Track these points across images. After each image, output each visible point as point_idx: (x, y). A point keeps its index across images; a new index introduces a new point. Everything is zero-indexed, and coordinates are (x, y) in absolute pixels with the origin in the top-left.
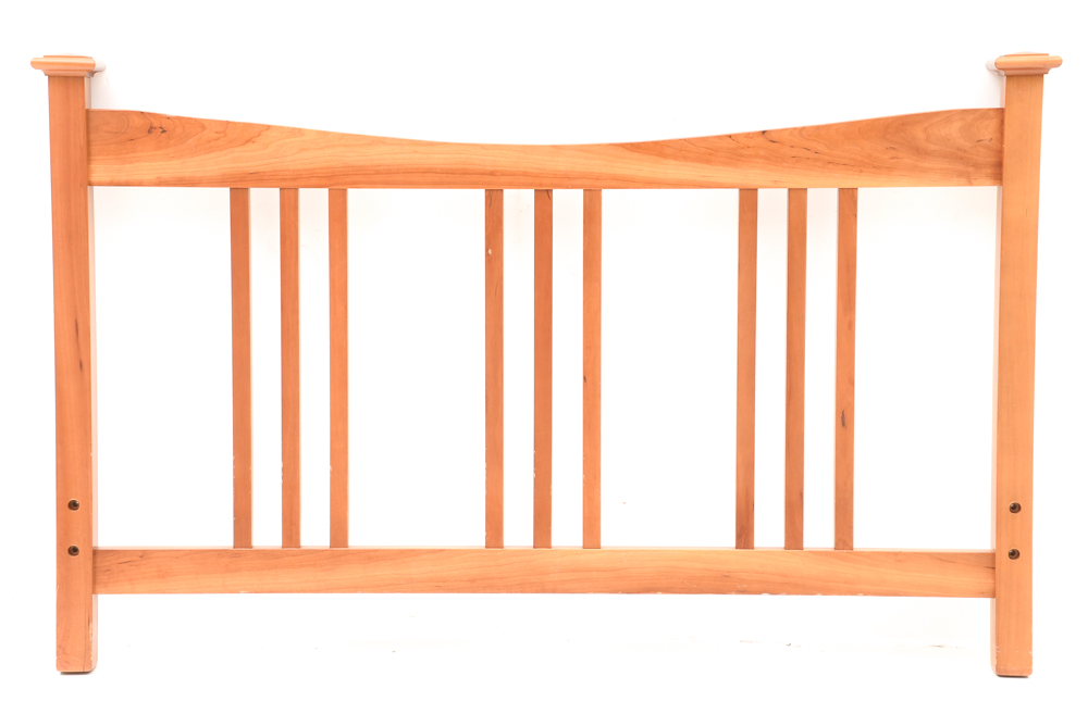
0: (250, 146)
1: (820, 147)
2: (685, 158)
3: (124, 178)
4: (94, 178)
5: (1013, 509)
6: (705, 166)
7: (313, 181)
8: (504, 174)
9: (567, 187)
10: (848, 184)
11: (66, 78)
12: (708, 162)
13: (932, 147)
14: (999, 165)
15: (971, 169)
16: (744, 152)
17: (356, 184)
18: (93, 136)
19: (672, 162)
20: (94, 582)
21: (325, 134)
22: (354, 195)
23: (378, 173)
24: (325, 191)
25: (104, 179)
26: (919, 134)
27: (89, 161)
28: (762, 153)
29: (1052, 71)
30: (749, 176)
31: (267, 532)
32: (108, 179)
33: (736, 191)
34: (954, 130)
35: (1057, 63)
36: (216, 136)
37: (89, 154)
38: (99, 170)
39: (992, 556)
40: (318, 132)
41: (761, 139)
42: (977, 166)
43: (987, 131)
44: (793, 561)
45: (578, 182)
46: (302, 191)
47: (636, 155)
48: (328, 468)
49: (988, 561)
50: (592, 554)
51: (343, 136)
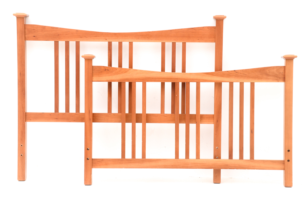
0: (126, 73)
1: (247, 74)
2: (218, 76)
3: (100, 80)
4: (94, 80)
5: (288, 151)
6: (222, 77)
7: (139, 80)
8: (179, 79)
9: (193, 82)
10: (252, 81)
11: (88, 59)
12: (223, 77)
13: (270, 74)
14: (284, 78)
15: (278, 79)
16: (230, 75)
17: (148, 81)
18: (93, 71)
19: (215, 77)
20: (92, 166)
21: (142, 70)
22: (147, 83)
23: (153, 79)
24: (142, 83)
25: (95, 80)
26: (267, 71)
27: (93, 76)
28: (234, 75)
29: (295, 58)
30: (231, 80)
31: (128, 156)
32: (96, 80)
33: (229, 83)
34: (275, 70)
35: (296, 57)
36: (119, 71)
37: (93, 75)
38: (94, 78)
39: (284, 161)
40: (140, 70)
41: (234, 72)
42: (280, 78)
43: (282, 71)
44: (241, 162)
45: (195, 81)
46: (137, 83)
47: (208, 75)
48: (141, 141)
49: (283, 162)
50: (198, 160)
51: (146, 71)
